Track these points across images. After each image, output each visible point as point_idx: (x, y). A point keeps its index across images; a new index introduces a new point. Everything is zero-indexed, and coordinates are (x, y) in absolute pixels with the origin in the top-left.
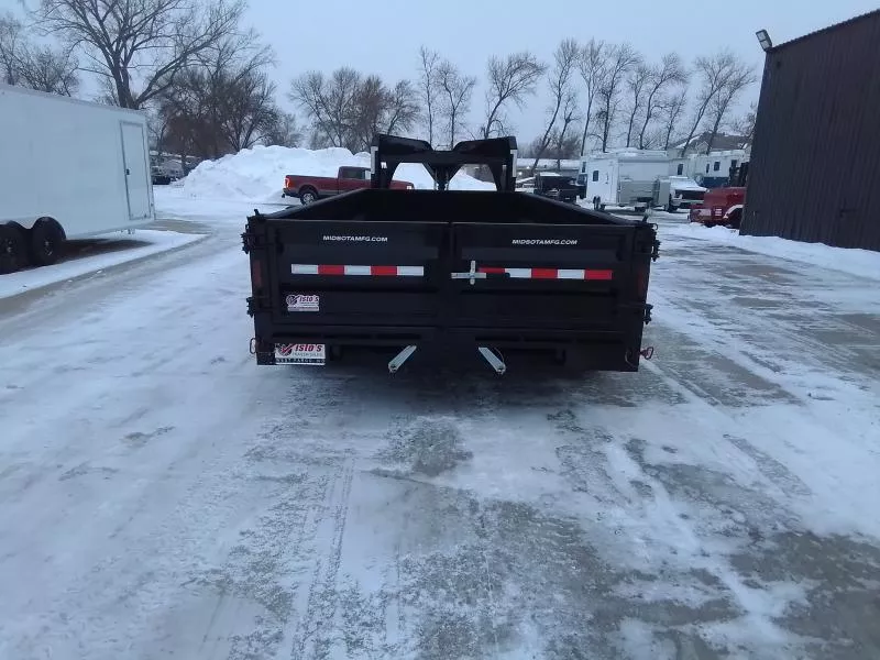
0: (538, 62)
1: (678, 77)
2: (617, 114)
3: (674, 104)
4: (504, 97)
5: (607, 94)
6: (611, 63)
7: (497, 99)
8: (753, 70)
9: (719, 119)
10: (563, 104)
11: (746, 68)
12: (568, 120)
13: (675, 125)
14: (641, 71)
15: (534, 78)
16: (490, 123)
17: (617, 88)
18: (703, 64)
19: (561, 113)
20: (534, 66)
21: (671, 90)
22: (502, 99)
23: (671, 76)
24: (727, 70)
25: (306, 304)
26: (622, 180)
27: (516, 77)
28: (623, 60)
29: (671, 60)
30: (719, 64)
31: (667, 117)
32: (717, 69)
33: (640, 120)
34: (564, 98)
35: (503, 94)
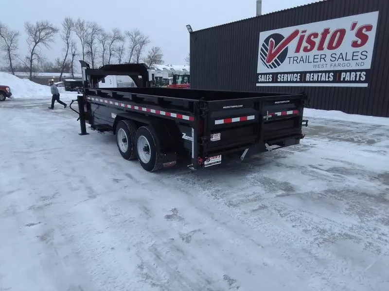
0: (53, 26)
1: (120, 38)
2: (96, 53)
3: (120, 50)
4: (38, 42)
5: (90, 44)
6: (90, 31)
7: (34, 43)
8: (147, 38)
9: (138, 57)
10: (70, 48)
11: (145, 37)
12: (74, 55)
13: (121, 59)
14: (103, 35)
15: (52, 34)
16: (32, 55)
17: (94, 42)
18: (129, 34)
19: (70, 51)
20: (52, 28)
21: (118, 44)
22: (36, 43)
23: (117, 38)
24: (138, 37)
25: (216, 137)
26: (119, 82)
27: (43, 34)
28: (96, 30)
29: (116, 31)
30: (135, 34)
31: (118, 55)
32: (134, 36)
33: (107, 57)
34: (70, 44)
35: (37, 41)
